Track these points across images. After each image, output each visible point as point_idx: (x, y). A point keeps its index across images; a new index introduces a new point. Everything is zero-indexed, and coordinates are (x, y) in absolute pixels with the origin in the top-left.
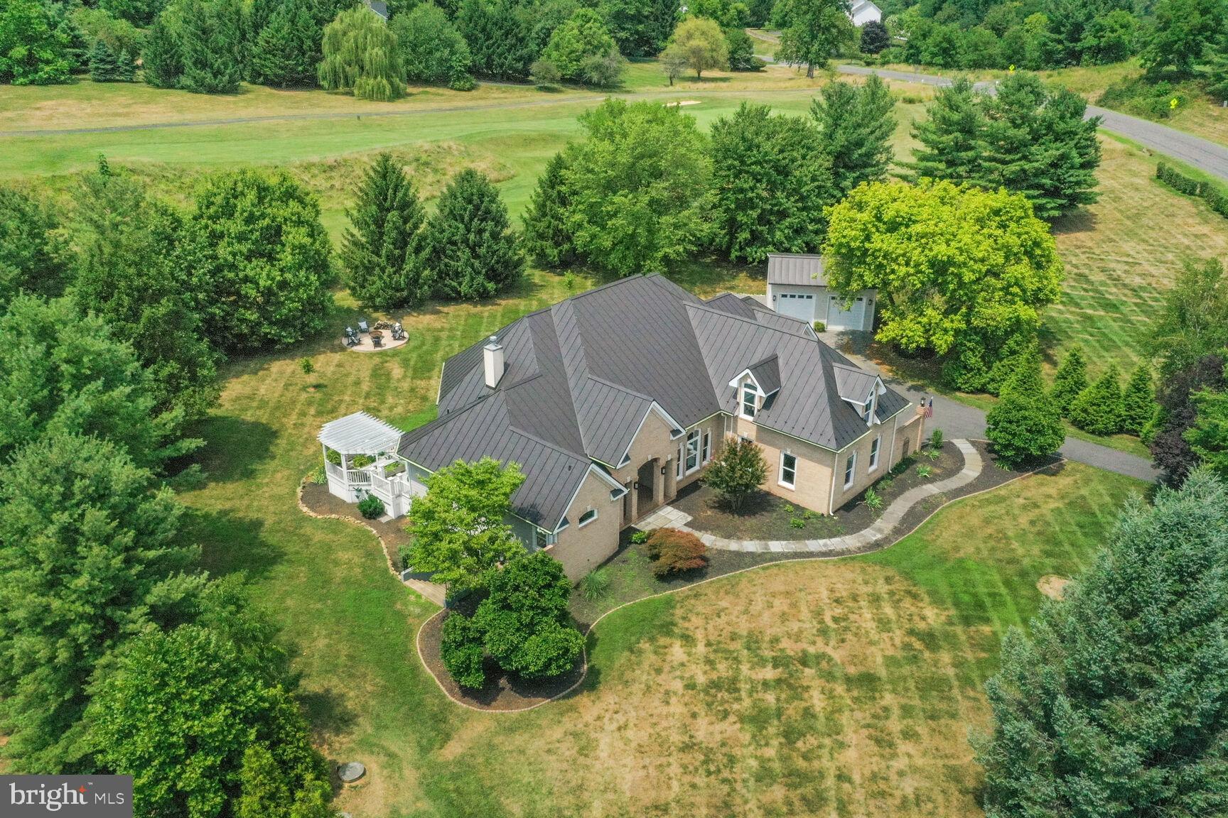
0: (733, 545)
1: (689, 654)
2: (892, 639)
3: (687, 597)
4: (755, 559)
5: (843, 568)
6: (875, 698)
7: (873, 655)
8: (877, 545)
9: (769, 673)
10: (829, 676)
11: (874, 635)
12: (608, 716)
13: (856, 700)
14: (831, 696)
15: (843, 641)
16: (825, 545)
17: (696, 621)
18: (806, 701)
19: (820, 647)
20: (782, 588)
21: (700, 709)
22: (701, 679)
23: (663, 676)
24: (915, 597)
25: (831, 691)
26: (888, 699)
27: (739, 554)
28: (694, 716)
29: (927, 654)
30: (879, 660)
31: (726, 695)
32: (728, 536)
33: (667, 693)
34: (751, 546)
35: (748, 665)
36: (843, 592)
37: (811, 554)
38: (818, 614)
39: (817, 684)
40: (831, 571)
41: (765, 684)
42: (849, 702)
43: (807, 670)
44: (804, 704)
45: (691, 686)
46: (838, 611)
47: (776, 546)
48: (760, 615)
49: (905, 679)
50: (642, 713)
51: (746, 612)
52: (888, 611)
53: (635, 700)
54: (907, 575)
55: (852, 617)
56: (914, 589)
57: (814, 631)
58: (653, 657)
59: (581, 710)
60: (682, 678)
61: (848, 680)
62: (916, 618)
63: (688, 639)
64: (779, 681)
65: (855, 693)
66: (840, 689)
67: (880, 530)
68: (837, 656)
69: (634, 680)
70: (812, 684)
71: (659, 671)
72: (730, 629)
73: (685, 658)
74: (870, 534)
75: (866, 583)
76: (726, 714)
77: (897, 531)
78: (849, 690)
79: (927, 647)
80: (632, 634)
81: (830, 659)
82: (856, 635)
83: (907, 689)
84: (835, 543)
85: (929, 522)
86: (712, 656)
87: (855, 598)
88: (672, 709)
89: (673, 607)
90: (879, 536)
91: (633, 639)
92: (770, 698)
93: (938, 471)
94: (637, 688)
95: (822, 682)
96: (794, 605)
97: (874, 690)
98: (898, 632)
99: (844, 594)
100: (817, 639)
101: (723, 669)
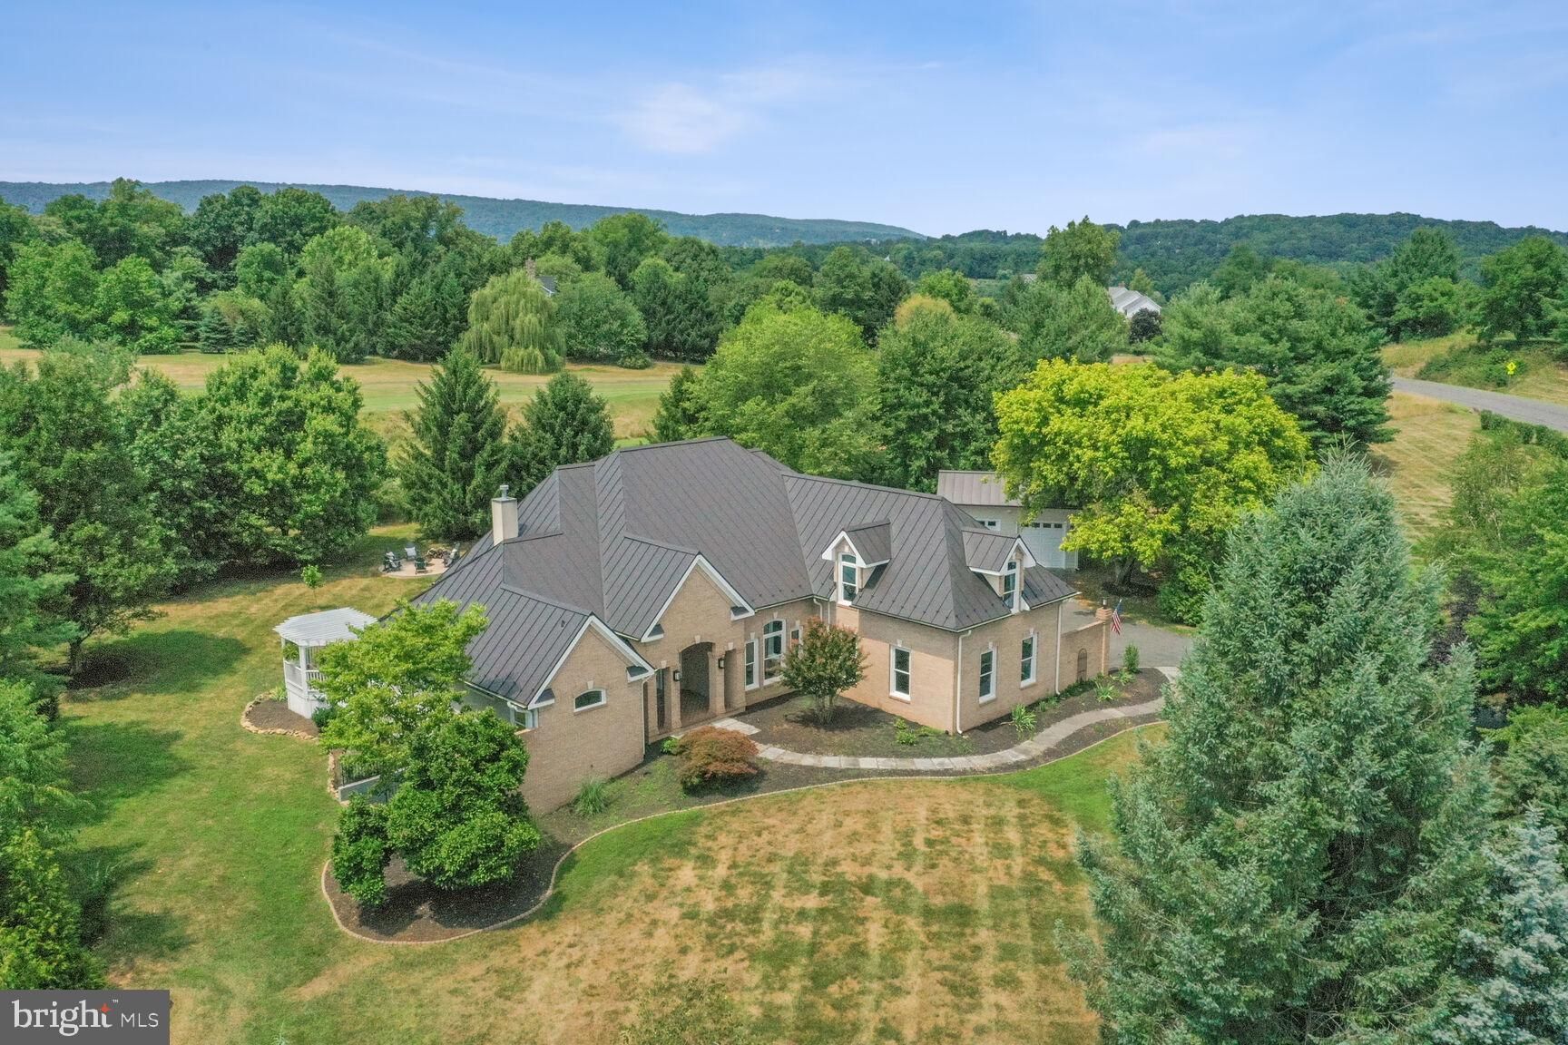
0: (808, 760)
1: (701, 878)
2: (1009, 867)
3: (722, 813)
4: (833, 774)
5: (959, 789)
6: (963, 935)
7: (975, 884)
8: (1018, 766)
9: (812, 902)
10: (901, 907)
11: (982, 861)
12: (558, 950)
13: (931, 936)
14: (897, 930)
15: (933, 866)
16: (940, 764)
17: (723, 839)
18: (857, 935)
19: (898, 871)
20: (862, 807)
21: (696, 944)
22: (709, 906)
23: (656, 903)
24: (1057, 822)
25: (899, 924)
26: (984, 936)
27: (812, 770)
28: (684, 951)
29: (1057, 887)
30: (983, 889)
31: (740, 927)
32: (804, 750)
33: (654, 923)
34: (831, 761)
35: (783, 892)
36: (949, 811)
37: (918, 773)
38: (906, 835)
39: (879, 915)
40: (941, 791)
41: (802, 914)
42: (922, 938)
43: (869, 899)
44: (853, 940)
45: (692, 915)
46: (936, 833)
47: (867, 763)
48: (820, 833)
49: (1015, 913)
50: (610, 947)
51: (801, 830)
52: (1013, 835)
53: (604, 932)
54: (1052, 799)
55: (954, 840)
56: (1057, 814)
57: (894, 855)
58: (649, 881)
59: (522, 943)
60: (681, 905)
61: (928, 913)
62: (1052, 846)
63: (706, 860)
64: (822, 912)
65: (935, 928)
66: (913, 923)
67: (1025, 752)
68: (919, 884)
69: (611, 909)
70: (874, 915)
71: (650, 898)
72: (770, 849)
73: (695, 881)
74: (1010, 756)
75: (988, 805)
76: (732, 950)
77: (1050, 753)
78: (925, 924)
79: (1060, 878)
80: (629, 856)
81: (908, 886)
82: (955, 860)
83: (1014, 926)
84: (959, 763)
85: (1101, 746)
86: (733, 881)
87: (966, 820)
88: (653, 943)
89: (699, 825)
90: (1023, 757)
91: (628, 861)
92: (805, 931)
93: (1128, 695)
94: (611, 919)
95: (889, 913)
96: (874, 826)
97: (964, 925)
98: (1020, 860)
99: (951, 815)
100: (896, 863)
101: (745, 895)
